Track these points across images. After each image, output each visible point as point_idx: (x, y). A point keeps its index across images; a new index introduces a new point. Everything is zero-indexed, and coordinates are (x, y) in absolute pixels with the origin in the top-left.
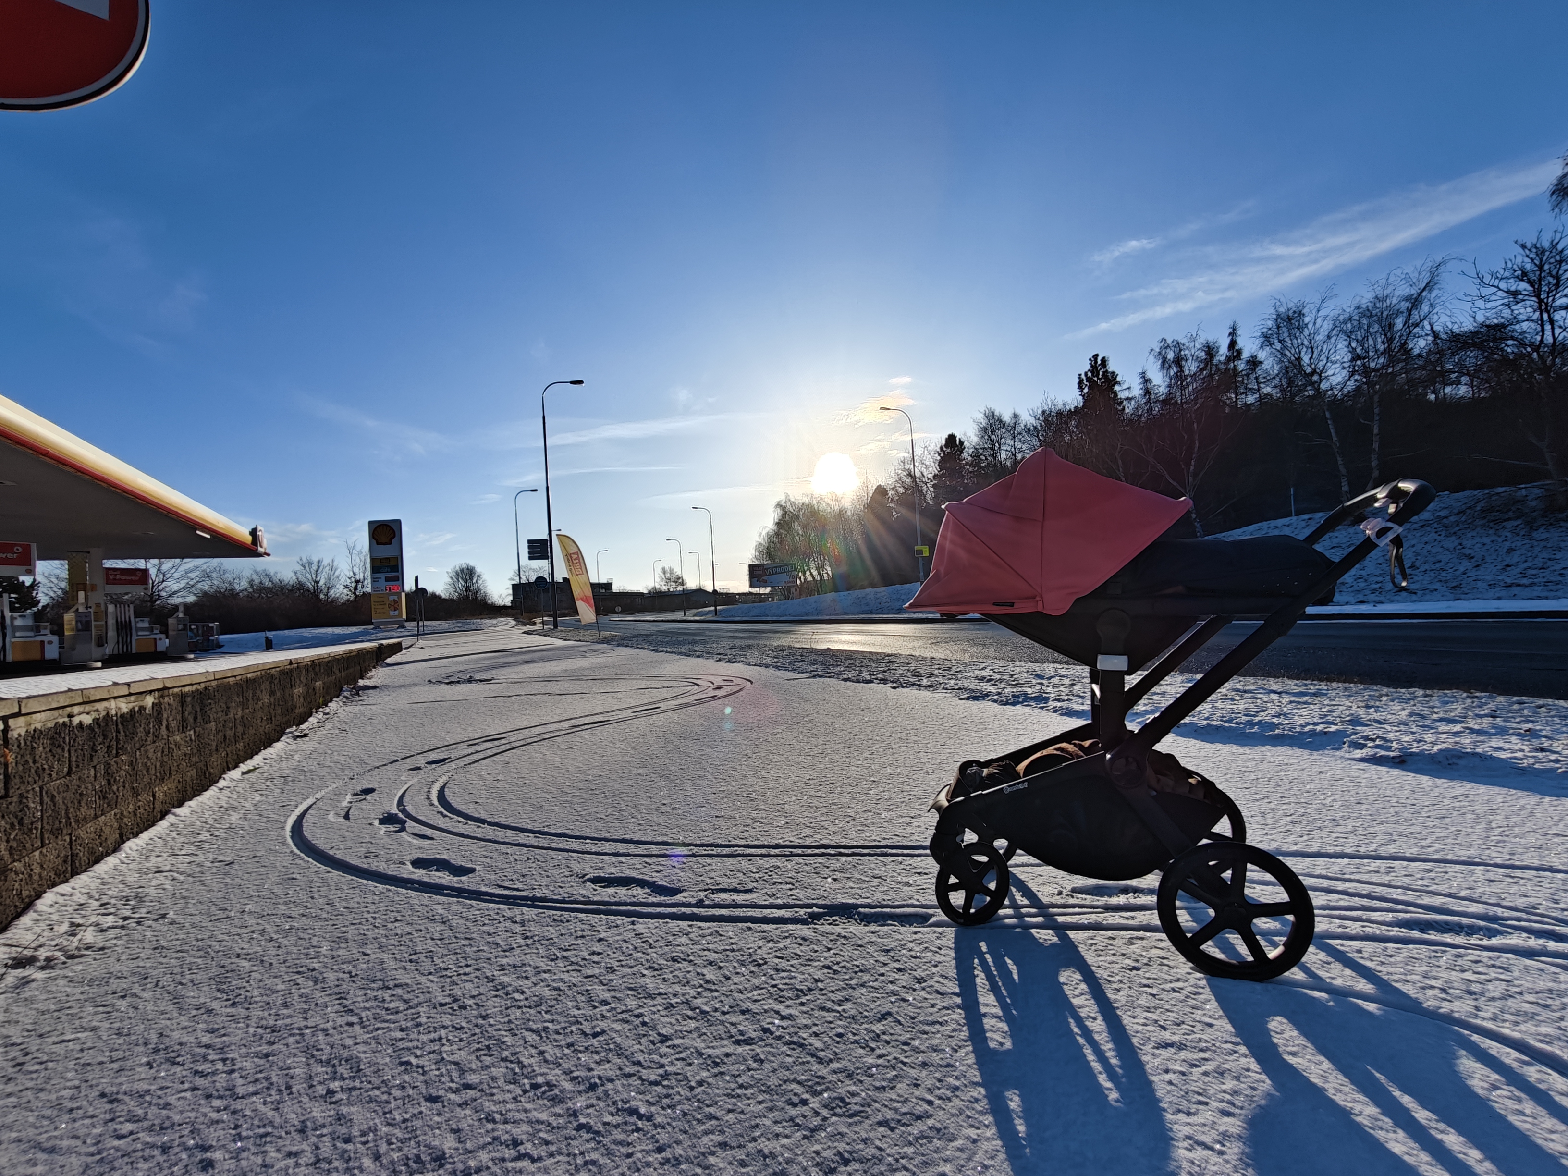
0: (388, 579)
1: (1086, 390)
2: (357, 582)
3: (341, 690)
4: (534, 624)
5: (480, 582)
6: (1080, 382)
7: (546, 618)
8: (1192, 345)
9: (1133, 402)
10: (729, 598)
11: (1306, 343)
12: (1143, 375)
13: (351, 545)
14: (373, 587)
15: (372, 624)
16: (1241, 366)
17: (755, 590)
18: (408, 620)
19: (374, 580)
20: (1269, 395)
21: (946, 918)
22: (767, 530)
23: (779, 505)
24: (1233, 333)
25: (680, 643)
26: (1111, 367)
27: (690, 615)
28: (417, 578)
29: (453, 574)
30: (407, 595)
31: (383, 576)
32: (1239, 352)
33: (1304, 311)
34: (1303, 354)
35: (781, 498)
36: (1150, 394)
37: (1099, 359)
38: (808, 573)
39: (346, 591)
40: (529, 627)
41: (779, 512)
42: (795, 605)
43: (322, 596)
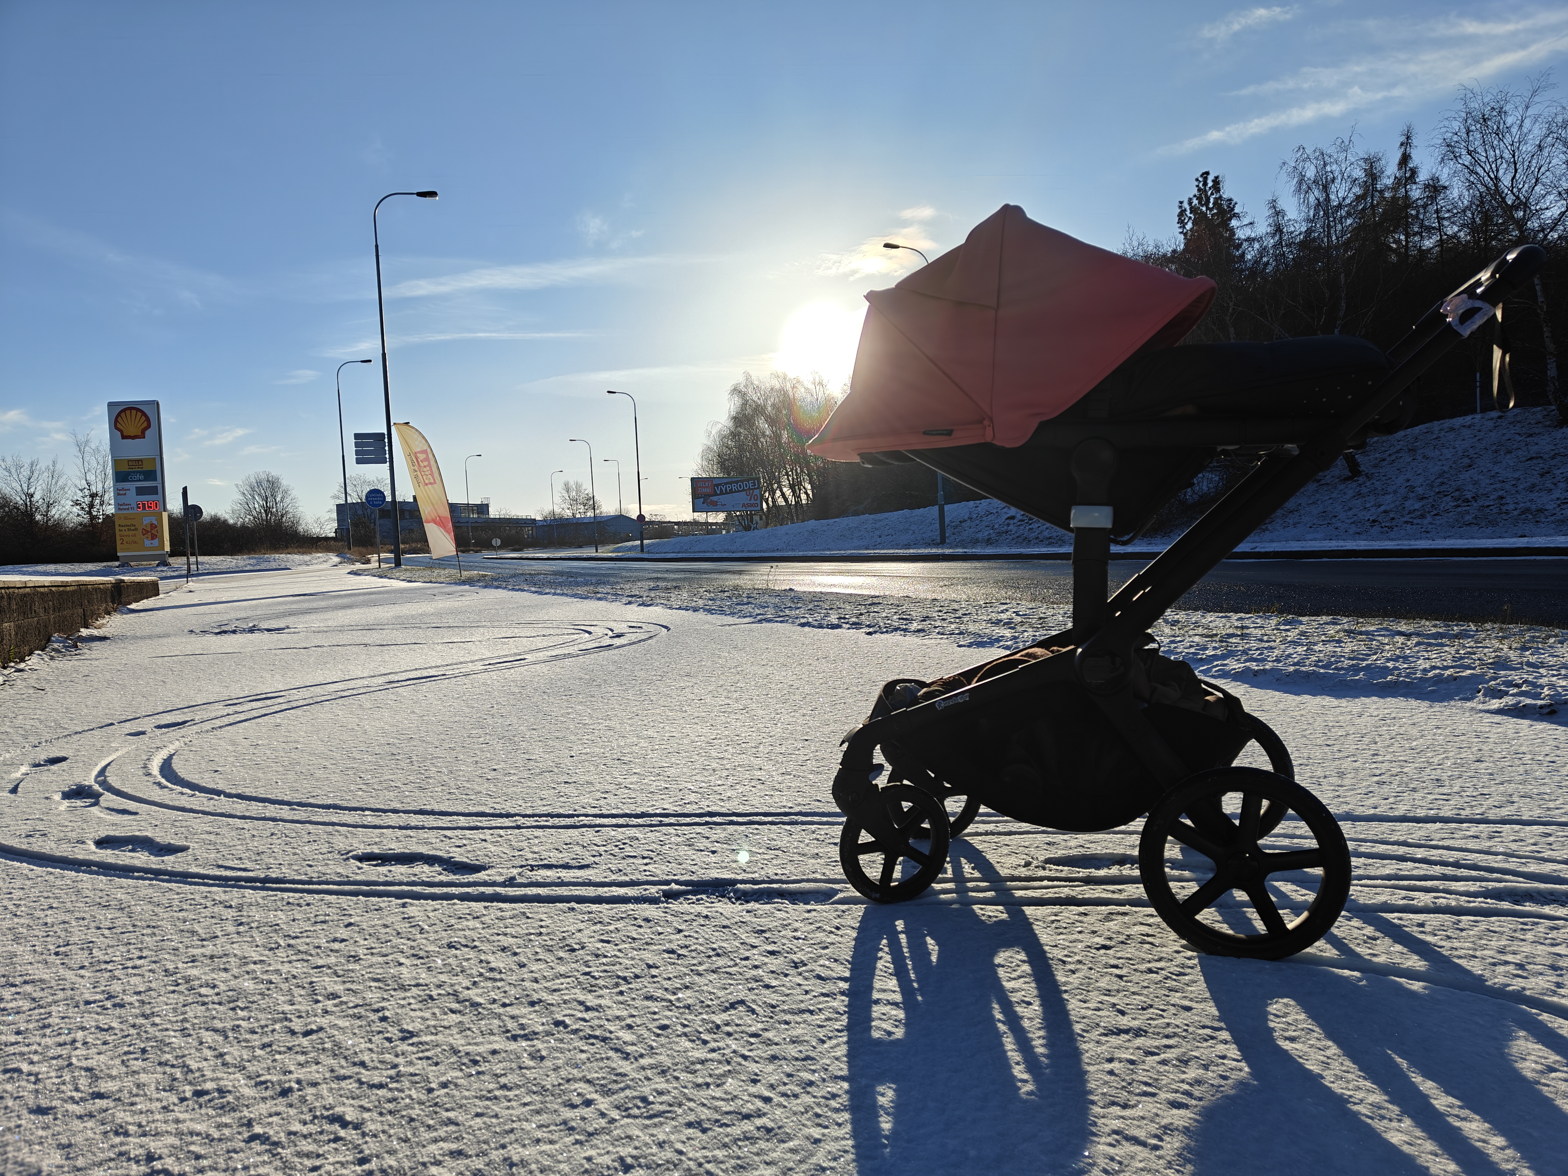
0: (140, 491)
1: (1189, 226)
2: (93, 496)
3: (49, 640)
4: (368, 562)
5: (287, 500)
6: (1182, 213)
7: (383, 555)
8: (1342, 156)
9: (1257, 246)
10: (664, 529)
11: (1507, 155)
12: (1273, 204)
13: (82, 438)
14: (118, 505)
15: (117, 559)
16: (1416, 193)
17: (701, 517)
18: (173, 554)
19: (118, 493)
20: (1455, 236)
21: (858, 894)
22: (720, 426)
23: (736, 390)
24: (1407, 143)
25: (577, 584)
26: (1227, 192)
27: (604, 551)
28: (185, 490)
29: (246, 489)
30: (170, 517)
31: (132, 486)
32: (1414, 172)
33: (1507, 108)
34: (1501, 172)
35: (739, 379)
36: (1281, 232)
37: (1210, 178)
38: (778, 493)
39: (76, 510)
40: (358, 566)
41: (737, 401)
42: (758, 538)
43: (38, 517)
